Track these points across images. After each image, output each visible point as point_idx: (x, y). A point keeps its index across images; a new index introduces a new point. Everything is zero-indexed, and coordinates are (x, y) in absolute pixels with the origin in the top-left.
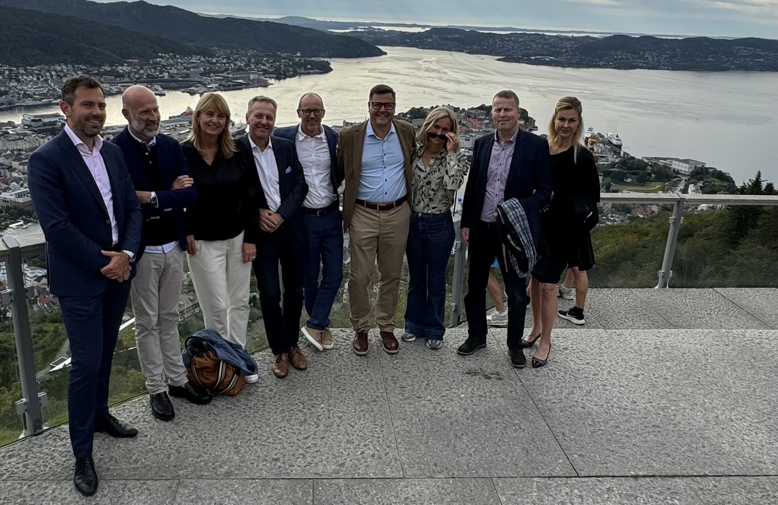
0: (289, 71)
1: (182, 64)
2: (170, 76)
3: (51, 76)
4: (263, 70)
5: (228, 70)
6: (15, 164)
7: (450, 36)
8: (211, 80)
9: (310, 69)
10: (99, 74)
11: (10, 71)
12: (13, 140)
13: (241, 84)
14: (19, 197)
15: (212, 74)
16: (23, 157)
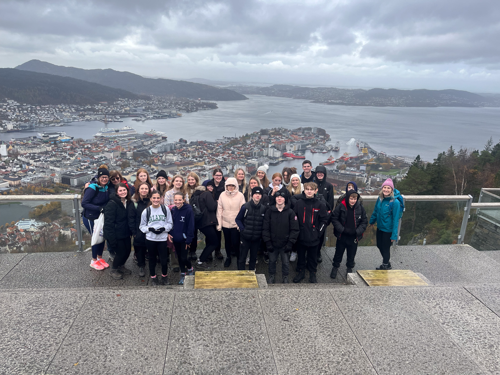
0: (194, 108)
1: (133, 104)
2: (125, 110)
3: (56, 111)
4: (179, 108)
5: (159, 108)
6: (31, 162)
8: (149, 114)
9: (205, 107)
10: (85, 110)
11: (31, 108)
12: (31, 148)
13: (166, 116)
14: (33, 180)
15: (149, 110)
16: (36, 157)
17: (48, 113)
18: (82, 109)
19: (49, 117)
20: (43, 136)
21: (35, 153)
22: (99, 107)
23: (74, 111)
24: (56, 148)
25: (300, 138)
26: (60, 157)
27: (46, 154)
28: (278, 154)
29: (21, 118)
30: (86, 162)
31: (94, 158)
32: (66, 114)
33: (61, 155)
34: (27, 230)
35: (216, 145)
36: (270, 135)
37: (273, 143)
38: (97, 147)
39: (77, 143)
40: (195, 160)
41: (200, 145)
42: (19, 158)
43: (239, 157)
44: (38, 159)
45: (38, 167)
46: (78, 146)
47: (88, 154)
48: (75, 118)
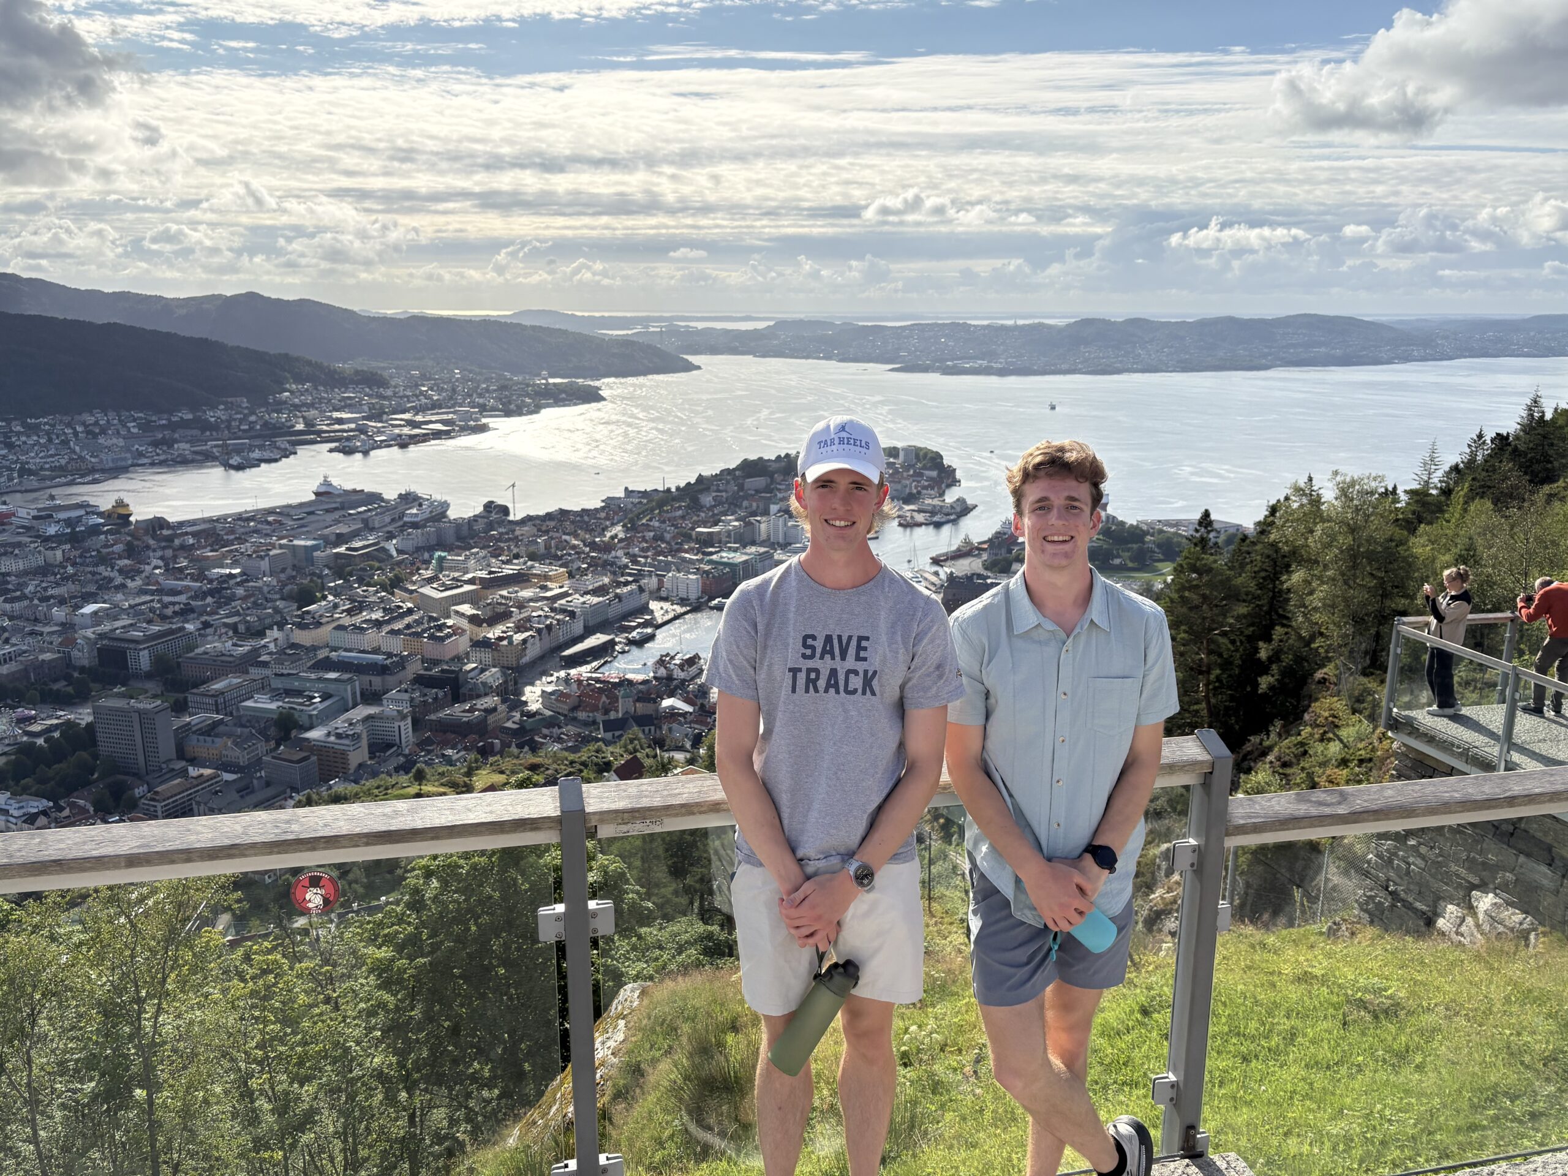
0: (528, 403)
1: (329, 400)
2: (309, 423)
3: (76, 434)
4: (479, 405)
7: (809, 334)
9: (563, 399)
10: (171, 427)
13: (439, 432)
17: (50, 440)
19: (52, 456)
20: (35, 518)
21: (8, 574)
22: (219, 413)
23: (135, 430)
24: (77, 553)
26: (90, 582)
27: (45, 575)
30: (180, 593)
31: (205, 577)
32: (109, 443)
33: (94, 574)
35: (603, 515)
36: (772, 478)
37: (782, 499)
38: (217, 542)
39: (146, 532)
40: (537, 568)
43: (677, 550)
44: (18, 593)
45: (19, 617)
46: (151, 542)
47: (186, 568)
48: (141, 455)
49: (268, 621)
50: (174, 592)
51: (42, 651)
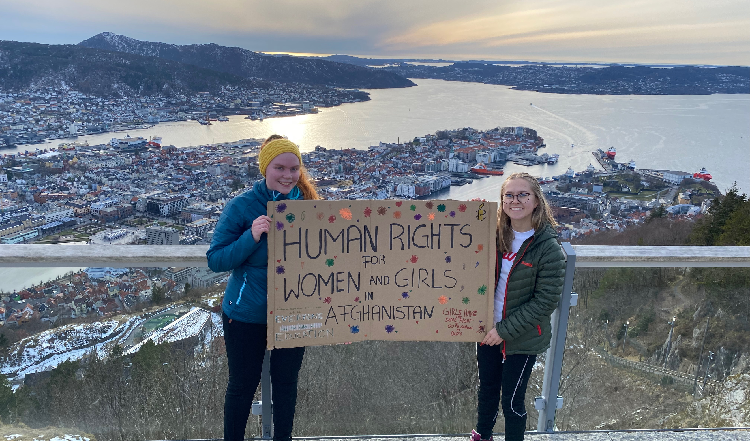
0: (335, 101)
1: (246, 95)
2: (236, 105)
3: (137, 106)
4: (313, 100)
5: (284, 100)
6: (105, 180)
7: (471, 69)
8: (270, 109)
9: (352, 99)
10: (177, 104)
11: (103, 102)
12: (103, 160)
13: (295, 112)
14: (106, 207)
15: (270, 104)
16: (111, 173)
17: (126, 109)
18: (173, 103)
19: (127, 116)
20: (120, 143)
21: (110, 168)
22: (197, 99)
23: (161, 106)
24: (138, 160)
25: (496, 143)
26: (143, 173)
27: (125, 169)
28: (465, 168)
29: (88, 118)
30: (181, 180)
31: (192, 174)
32: (151, 111)
33: (145, 170)
34: (101, 279)
35: (370, 154)
36: (451, 140)
37: (456, 151)
38: (197, 158)
39: (167, 152)
40: (339, 178)
41: (346, 155)
42: (86, 174)
43: (404, 173)
44: (114, 177)
45: (114, 187)
46: (169, 157)
47: (184, 169)
48: (164, 117)
49: (219, 196)
50: (179, 180)
51: (124, 203)
